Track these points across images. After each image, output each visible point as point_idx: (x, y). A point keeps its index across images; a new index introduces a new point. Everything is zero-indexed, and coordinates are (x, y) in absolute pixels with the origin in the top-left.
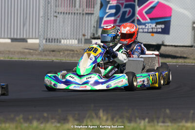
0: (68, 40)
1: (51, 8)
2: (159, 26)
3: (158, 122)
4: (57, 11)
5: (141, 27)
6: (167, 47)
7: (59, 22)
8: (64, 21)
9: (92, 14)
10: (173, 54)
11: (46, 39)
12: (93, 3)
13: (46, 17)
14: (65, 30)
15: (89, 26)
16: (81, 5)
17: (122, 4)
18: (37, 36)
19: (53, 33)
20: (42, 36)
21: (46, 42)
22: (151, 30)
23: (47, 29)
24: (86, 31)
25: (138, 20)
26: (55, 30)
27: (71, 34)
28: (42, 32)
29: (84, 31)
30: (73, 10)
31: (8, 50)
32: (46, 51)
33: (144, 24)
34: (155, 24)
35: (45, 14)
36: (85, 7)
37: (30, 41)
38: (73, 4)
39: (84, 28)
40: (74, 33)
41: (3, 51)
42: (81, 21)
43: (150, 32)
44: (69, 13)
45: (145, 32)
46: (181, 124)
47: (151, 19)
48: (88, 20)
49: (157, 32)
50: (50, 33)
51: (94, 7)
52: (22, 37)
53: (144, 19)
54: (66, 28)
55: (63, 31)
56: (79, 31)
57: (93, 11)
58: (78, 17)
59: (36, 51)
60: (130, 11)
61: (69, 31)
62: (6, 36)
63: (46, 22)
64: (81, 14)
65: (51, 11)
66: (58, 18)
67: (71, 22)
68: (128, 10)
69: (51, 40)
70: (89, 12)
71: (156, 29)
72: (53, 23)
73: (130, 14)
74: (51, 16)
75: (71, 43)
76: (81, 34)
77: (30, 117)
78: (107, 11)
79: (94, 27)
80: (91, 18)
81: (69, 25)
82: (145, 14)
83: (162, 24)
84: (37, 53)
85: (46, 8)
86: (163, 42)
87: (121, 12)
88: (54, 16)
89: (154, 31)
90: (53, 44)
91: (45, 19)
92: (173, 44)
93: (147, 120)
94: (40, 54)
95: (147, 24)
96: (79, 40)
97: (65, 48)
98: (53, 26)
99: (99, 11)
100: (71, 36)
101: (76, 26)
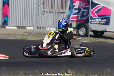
0: (50, 28)
1: (40, 9)
2: (103, 20)
4: (44, 11)
5: (92, 21)
6: (108, 33)
7: (45, 17)
8: (48, 16)
9: (65, 13)
10: (111, 37)
11: (37, 27)
12: (65, 7)
13: (37, 14)
14: (48, 22)
16: (58, 8)
17: (82, 7)
18: (32, 25)
20: (35, 25)
21: (37, 29)
22: (99, 23)
23: (38, 21)
25: (91, 17)
26: (42, 22)
28: (35, 23)
30: (53, 10)
31: (15, 33)
32: (37, 34)
33: (95, 19)
34: (101, 19)
35: (37, 12)
36: (60, 9)
37: (28, 28)
38: (53, 7)
40: (53, 24)
41: (12, 34)
42: (58, 16)
43: (98, 24)
44: (51, 12)
45: (95, 24)
47: (99, 16)
49: (102, 24)
50: (40, 23)
51: (65, 9)
52: (23, 26)
53: (95, 16)
57: (65, 11)
58: (56, 14)
59: (31, 34)
60: (86, 11)
61: (51, 23)
62: (14, 25)
63: (37, 17)
64: (58, 13)
65: (40, 11)
66: (44, 15)
68: (85, 10)
69: (40, 28)
70: (63, 12)
71: (101, 22)
72: (42, 18)
73: (87, 13)
78: (73, 11)
80: (63, 15)
81: (51, 19)
82: (95, 13)
83: (105, 19)
84: (32, 35)
85: (38, 9)
86: (106, 30)
87: (81, 12)
88: (42, 14)
89: (100, 23)
90: (41, 30)
92: (112, 31)
94: (34, 36)
95: (96, 19)
96: (56, 28)
98: (42, 20)
99: (68, 11)
100: (52, 25)
101: (55, 20)
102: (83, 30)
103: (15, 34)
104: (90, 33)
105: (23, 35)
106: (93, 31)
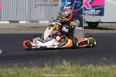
0: (43, 21)
1: (33, 2)
2: (97, 11)
3: (98, 66)
4: (36, 4)
5: (86, 12)
7: (38, 10)
9: (57, 5)
11: (30, 21)
13: (30, 8)
14: (41, 15)
15: (55, 12)
18: (25, 19)
19: (34, 17)
20: (27, 19)
21: (30, 22)
22: (92, 14)
23: (31, 15)
24: (54, 15)
25: (85, 8)
26: (35, 15)
27: (45, 17)
28: (27, 17)
29: (53, 15)
30: (46, 3)
32: (30, 28)
33: (88, 10)
34: (95, 10)
35: (29, 6)
36: (53, 1)
37: (20, 22)
39: (53, 14)
40: (47, 17)
41: (5, 29)
42: (51, 9)
43: (92, 15)
44: (44, 5)
45: (89, 15)
46: (112, 66)
47: (92, 7)
48: (55, 9)
49: (96, 15)
50: (32, 17)
51: (58, 1)
52: (16, 20)
53: (88, 7)
54: (42, 14)
55: (40, 15)
56: (50, 15)
57: (58, 3)
58: (49, 7)
59: (24, 27)
60: (79, 3)
61: (44, 16)
62: (6, 20)
63: (30, 11)
64: (51, 5)
65: (33, 4)
66: (37, 8)
67: (45, 10)
68: (78, 2)
69: (33, 21)
70: (56, 4)
72: (34, 11)
73: (80, 4)
74: (33, 7)
75: (45, 23)
76: (51, 17)
77: (22, 64)
78: (66, 3)
79: (59, 12)
80: (57, 7)
81: (44, 10)
82: (89, 4)
83: (99, 10)
84: (25, 29)
85: (30, 2)
86: (100, 21)
87: (74, 3)
88: (35, 7)
89: (94, 14)
90: (34, 23)
91: (29, 9)
92: (106, 22)
93: (92, 64)
94: (27, 29)
95: (90, 10)
96: (50, 20)
97: (42, 25)
98: (34, 13)
99: (61, 3)
100: (45, 18)
101: (48, 12)
102: (77, 21)
103: (8, 29)
104: (85, 24)
105: (16, 29)
106: (87, 22)
